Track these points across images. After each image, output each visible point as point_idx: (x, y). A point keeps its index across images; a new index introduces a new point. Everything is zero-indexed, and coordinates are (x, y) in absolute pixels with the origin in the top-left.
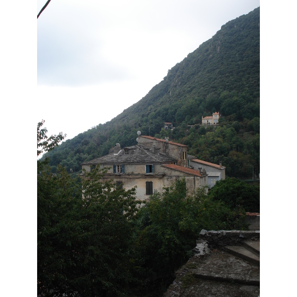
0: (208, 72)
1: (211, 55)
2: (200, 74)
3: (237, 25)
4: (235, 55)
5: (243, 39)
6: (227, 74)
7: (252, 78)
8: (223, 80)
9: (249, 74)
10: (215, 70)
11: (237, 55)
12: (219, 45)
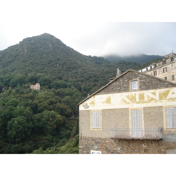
0: (22, 62)
1: (22, 53)
2: (15, 62)
3: (33, 40)
4: (37, 55)
5: (39, 48)
6: (35, 65)
7: (51, 69)
8: (34, 67)
9: (48, 66)
10: (26, 61)
11: (38, 56)
12: (25, 48)
